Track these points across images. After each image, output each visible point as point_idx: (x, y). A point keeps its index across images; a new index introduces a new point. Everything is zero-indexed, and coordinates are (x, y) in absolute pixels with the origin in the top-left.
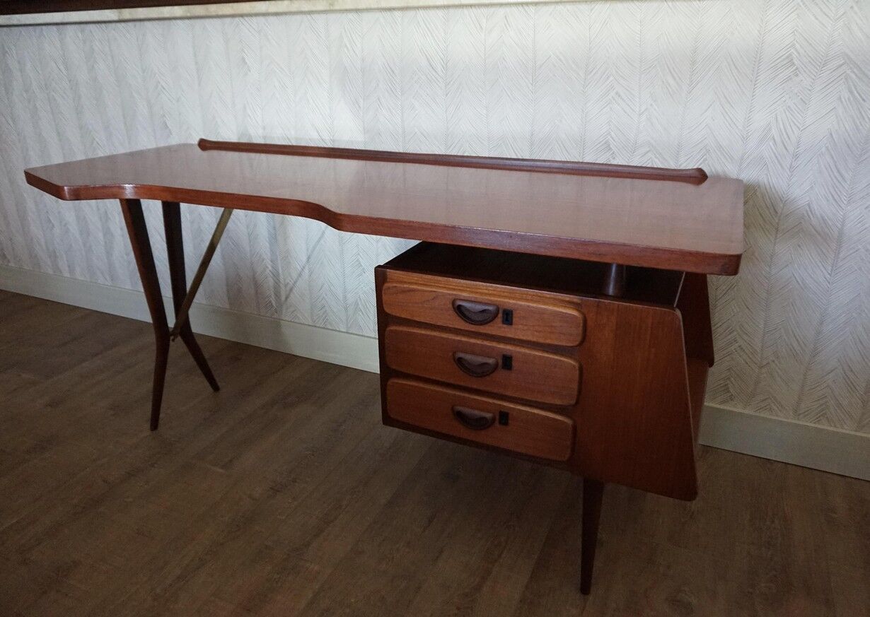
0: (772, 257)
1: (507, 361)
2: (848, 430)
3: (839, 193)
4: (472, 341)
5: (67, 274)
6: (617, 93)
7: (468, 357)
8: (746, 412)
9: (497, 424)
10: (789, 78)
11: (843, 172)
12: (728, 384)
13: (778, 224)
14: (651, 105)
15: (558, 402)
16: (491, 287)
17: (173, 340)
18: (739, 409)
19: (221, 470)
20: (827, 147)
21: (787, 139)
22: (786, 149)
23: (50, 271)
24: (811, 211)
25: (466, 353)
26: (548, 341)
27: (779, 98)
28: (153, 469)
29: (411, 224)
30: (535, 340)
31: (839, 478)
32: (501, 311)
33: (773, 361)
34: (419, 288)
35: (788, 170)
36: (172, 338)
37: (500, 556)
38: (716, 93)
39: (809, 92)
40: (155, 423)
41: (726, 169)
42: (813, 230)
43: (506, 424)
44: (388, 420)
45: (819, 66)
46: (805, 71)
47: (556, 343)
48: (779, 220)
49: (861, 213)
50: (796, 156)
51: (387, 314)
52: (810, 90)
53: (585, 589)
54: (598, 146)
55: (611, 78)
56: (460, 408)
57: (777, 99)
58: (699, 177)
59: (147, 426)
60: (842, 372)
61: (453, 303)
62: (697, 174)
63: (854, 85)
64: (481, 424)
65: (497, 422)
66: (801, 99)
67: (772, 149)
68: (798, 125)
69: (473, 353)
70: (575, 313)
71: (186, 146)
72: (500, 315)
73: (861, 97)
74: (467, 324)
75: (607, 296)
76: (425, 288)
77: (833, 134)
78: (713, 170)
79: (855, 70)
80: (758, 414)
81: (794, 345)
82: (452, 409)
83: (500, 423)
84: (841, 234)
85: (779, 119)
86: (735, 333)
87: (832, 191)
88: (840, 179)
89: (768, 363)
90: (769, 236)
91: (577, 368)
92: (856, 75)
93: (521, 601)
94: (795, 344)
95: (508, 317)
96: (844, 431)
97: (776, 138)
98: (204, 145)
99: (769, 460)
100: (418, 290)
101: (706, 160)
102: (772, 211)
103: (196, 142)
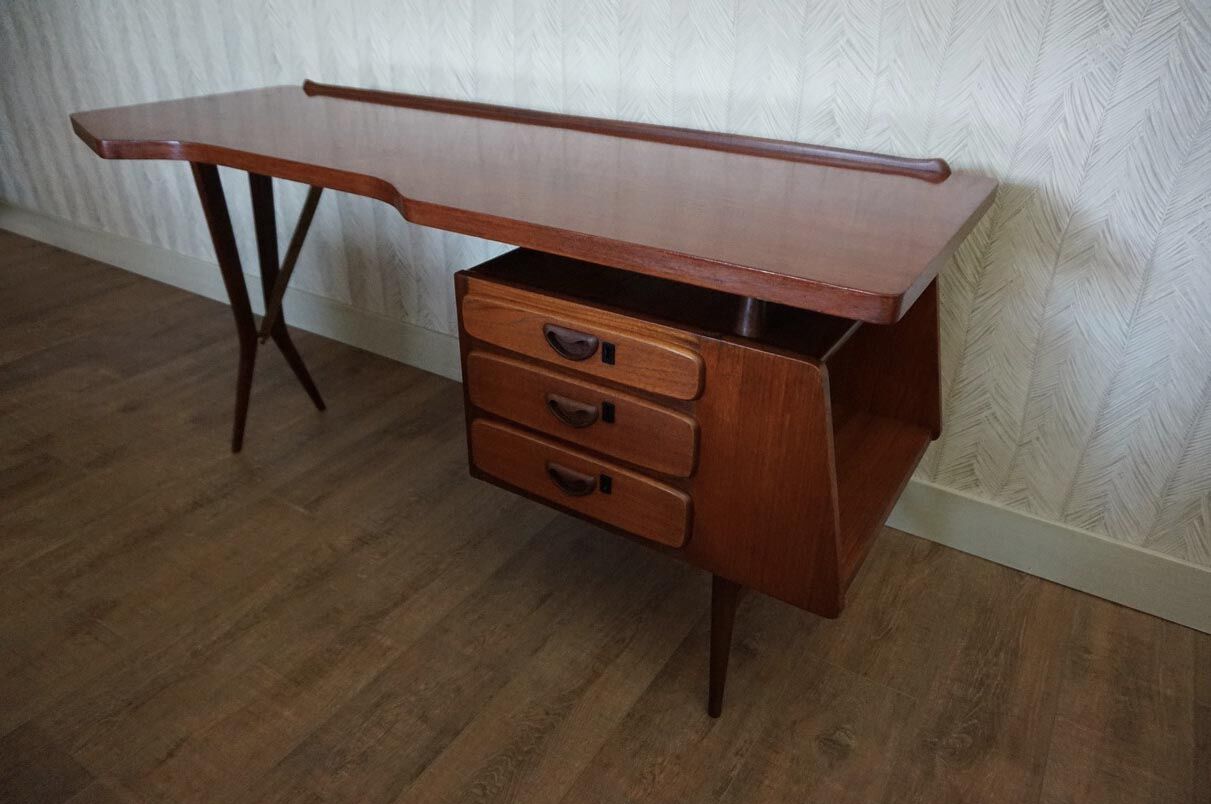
0: (1048, 292)
1: (608, 412)
2: (1132, 543)
3: (1152, 206)
4: (568, 380)
5: (167, 246)
6: (848, 41)
7: (562, 401)
8: (998, 504)
9: (597, 490)
10: (1096, 31)
11: (1162, 177)
12: (972, 465)
13: (1060, 245)
15: (670, 471)
16: (592, 311)
17: (263, 343)
18: (985, 499)
20: (1141, 138)
21: (1084, 122)
22: (1082, 137)
23: (149, 241)
24: (1109, 231)
25: (561, 395)
26: (658, 390)
27: (1078, 59)
28: (225, 500)
29: (490, 220)
30: (641, 386)
31: (1112, 606)
32: (601, 345)
33: (1038, 439)
34: (504, 304)
35: (1080, 168)
36: (260, 339)
37: (617, 656)
38: (987, 49)
39: (1122, 52)
40: (237, 444)
41: (993, 161)
42: (1110, 259)
43: (609, 491)
44: (475, 472)
45: (1141, 13)
46: (1119, 21)
47: (667, 393)
48: (1062, 240)
49: (1181, 240)
50: (1095, 149)
51: (468, 336)
52: (1124, 50)
53: (714, 710)
54: (818, 117)
55: (842, 18)
56: (553, 465)
57: (1075, 61)
58: (941, 173)
59: (229, 446)
60: (1133, 464)
61: (544, 329)
62: (936, 167)
63: (1190, 44)
64: (579, 488)
65: (598, 488)
66: (1110, 62)
67: (1061, 136)
68: (1103, 102)
69: (568, 396)
70: (689, 356)
71: (290, 89)
72: (600, 350)
73: (1200, 63)
74: (561, 358)
75: (737, 337)
76: (510, 306)
77: (1153, 118)
78: (975, 161)
79: (1195, 23)
80: (1010, 509)
81: (1069, 420)
82: (547, 467)
83: (602, 489)
84: (1150, 266)
85: (1076, 90)
86: (988, 395)
87: (1144, 204)
88: (1155, 186)
89: (1030, 441)
90: (1045, 260)
91: (692, 428)
92: (1195, 29)
94: (1069, 418)
95: (609, 353)
96: (1125, 545)
97: (1069, 121)
98: (311, 89)
99: (1019, 571)
100: (503, 308)
101: (965, 146)
102: (1053, 225)
103: (301, 84)
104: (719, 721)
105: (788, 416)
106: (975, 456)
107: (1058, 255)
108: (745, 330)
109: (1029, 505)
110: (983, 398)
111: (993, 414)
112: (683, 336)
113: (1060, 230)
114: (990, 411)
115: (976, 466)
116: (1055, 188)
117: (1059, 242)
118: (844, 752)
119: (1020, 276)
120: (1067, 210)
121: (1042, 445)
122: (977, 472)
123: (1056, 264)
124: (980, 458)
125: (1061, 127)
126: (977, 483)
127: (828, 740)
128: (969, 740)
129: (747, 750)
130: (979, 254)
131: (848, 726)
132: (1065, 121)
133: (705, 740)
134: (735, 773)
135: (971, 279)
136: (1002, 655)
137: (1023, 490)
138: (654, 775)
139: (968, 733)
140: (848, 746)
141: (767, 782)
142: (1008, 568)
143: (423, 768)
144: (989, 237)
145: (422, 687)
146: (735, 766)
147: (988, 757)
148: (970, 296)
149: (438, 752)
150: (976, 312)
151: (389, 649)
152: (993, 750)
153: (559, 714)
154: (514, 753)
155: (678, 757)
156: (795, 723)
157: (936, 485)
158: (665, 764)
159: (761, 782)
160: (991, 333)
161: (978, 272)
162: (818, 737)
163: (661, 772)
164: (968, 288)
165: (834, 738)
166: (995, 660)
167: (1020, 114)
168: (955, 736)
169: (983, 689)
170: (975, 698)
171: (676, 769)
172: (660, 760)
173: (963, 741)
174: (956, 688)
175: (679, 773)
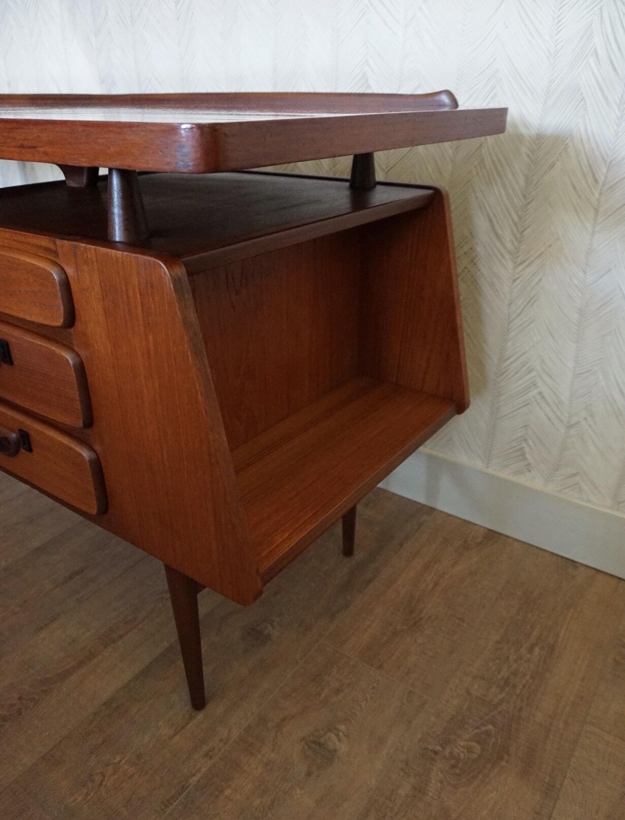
0: (588, 254)
9: (22, 449)
18: (538, 485)
33: (586, 419)
43: (30, 449)
48: (600, 194)
67: (593, 72)
80: (562, 495)
83: (25, 447)
86: (534, 374)
89: (579, 422)
91: (72, 365)
104: (201, 715)
105: (150, 337)
106: (525, 440)
107: (597, 211)
108: (118, 234)
109: (581, 490)
110: (528, 377)
111: (540, 393)
113: (596, 181)
114: (536, 391)
115: (527, 450)
116: (590, 134)
117: (597, 196)
119: (558, 239)
120: (603, 159)
121: (590, 426)
122: (528, 456)
123: (595, 221)
124: (530, 442)
125: (592, 61)
126: (529, 468)
127: (315, 743)
128: (477, 748)
129: (220, 750)
130: (515, 217)
131: (342, 727)
132: (597, 57)
133: (178, 737)
134: (195, 779)
135: (509, 246)
136: (537, 650)
137: (574, 475)
138: (104, 777)
139: (478, 742)
140: (335, 751)
141: (228, 792)
142: (562, 557)
144: (525, 197)
146: (198, 771)
147: (496, 770)
148: (510, 265)
150: (518, 282)
152: (503, 763)
153: (32, 700)
155: (139, 756)
156: (284, 720)
157: (490, 471)
158: (122, 763)
159: (221, 792)
160: (533, 303)
161: (516, 239)
162: (304, 739)
163: (113, 774)
164: (507, 256)
165: (322, 741)
166: (528, 656)
167: (549, 51)
168: (462, 744)
169: (507, 689)
170: (496, 700)
171: (132, 770)
172: (118, 759)
173: (470, 750)
174: (476, 686)
175: (132, 775)
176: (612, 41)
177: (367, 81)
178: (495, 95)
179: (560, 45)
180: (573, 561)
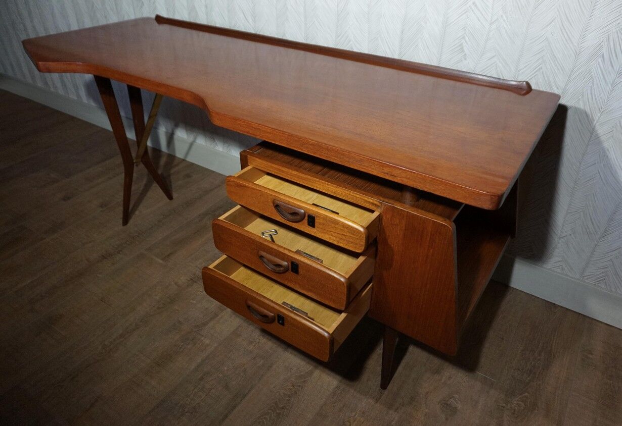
0: (583, 155)
14: (502, 16)
19: (161, 261)
21: (615, 57)
22: (612, 66)
27: (614, 20)
28: (119, 255)
32: (307, 216)
35: (610, 85)
36: (135, 165)
40: (125, 220)
43: (283, 324)
48: (595, 126)
53: (384, 385)
54: (453, 48)
56: (250, 303)
57: (612, 21)
58: (525, 90)
61: (273, 201)
62: (524, 86)
65: (276, 321)
67: (600, 65)
72: (306, 218)
85: (611, 38)
90: (584, 138)
93: (336, 387)
97: (605, 57)
98: (160, 20)
104: (386, 392)
105: (431, 251)
107: (591, 135)
112: (371, 201)
116: (594, 97)
117: (593, 127)
118: (454, 411)
120: (599, 109)
123: (590, 139)
125: (600, 60)
127: (445, 404)
128: (523, 405)
129: (401, 409)
131: (457, 396)
132: (603, 58)
133: (378, 403)
136: (543, 355)
138: (350, 423)
139: (522, 401)
140: (456, 408)
143: (226, 416)
145: (226, 369)
146: (394, 418)
147: (533, 415)
149: (234, 407)
151: (208, 345)
152: (536, 411)
153: (299, 386)
154: (275, 409)
155: (363, 413)
156: (427, 393)
158: (356, 416)
162: (439, 402)
163: (354, 421)
165: (449, 403)
167: (576, 51)
168: (515, 402)
169: (531, 375)
170: (527, 381)
171: (362, 419)
172: (354, 414)
173: (519, 405)
174: (516, 374)
175: (364, 422)
176: (613, 52)
177: (463, 48)
178: (541, 68)
179: (582, 50)
180: (554, 304)
